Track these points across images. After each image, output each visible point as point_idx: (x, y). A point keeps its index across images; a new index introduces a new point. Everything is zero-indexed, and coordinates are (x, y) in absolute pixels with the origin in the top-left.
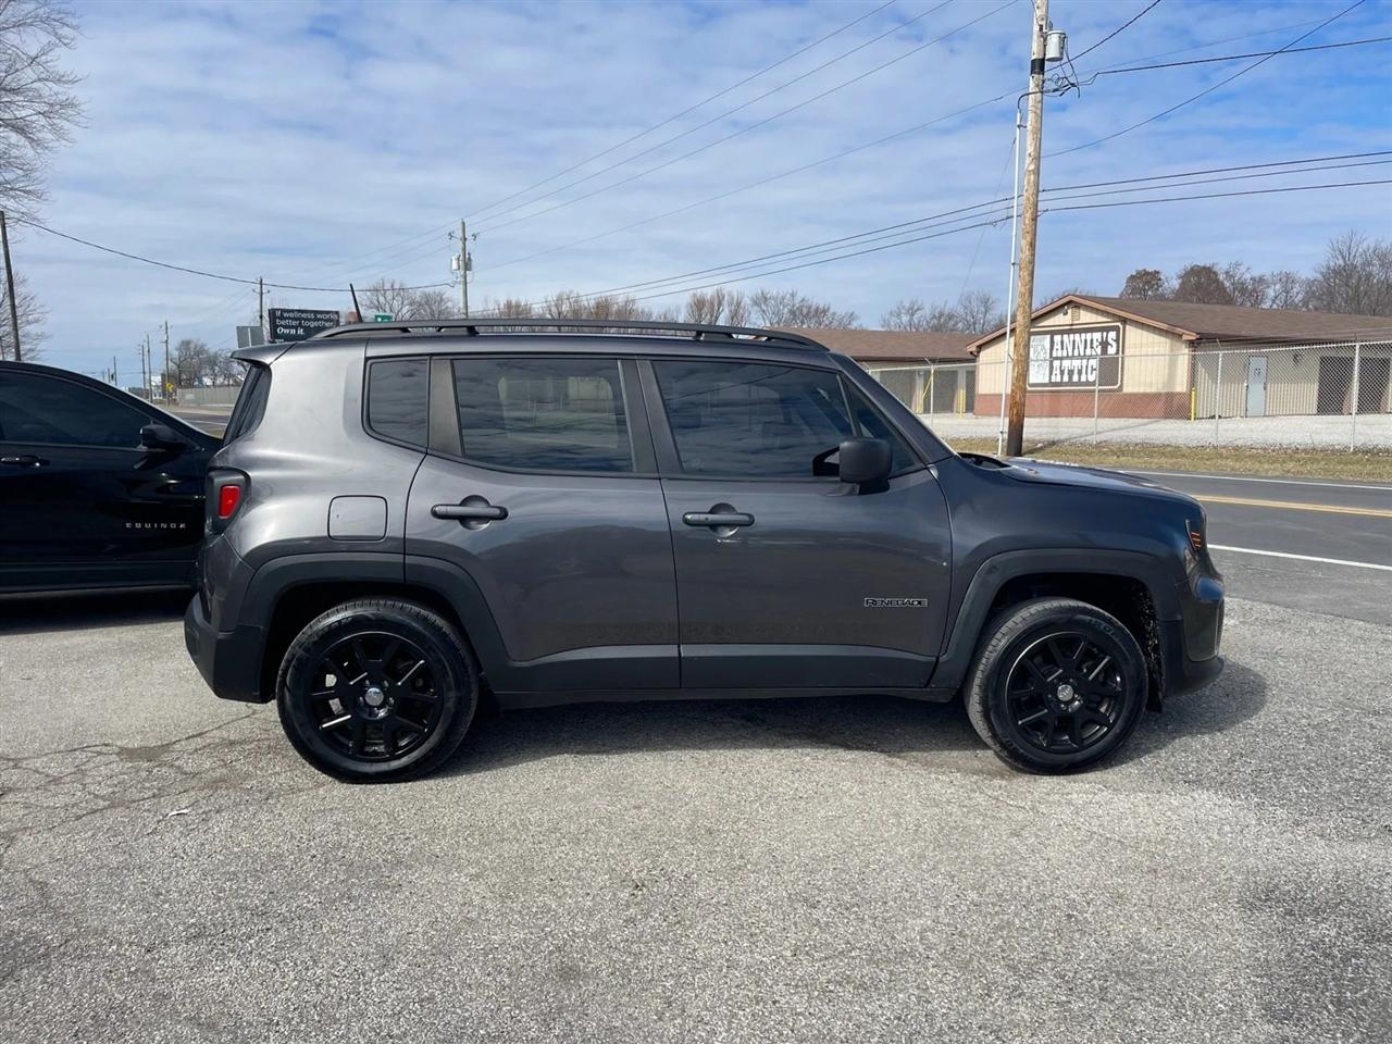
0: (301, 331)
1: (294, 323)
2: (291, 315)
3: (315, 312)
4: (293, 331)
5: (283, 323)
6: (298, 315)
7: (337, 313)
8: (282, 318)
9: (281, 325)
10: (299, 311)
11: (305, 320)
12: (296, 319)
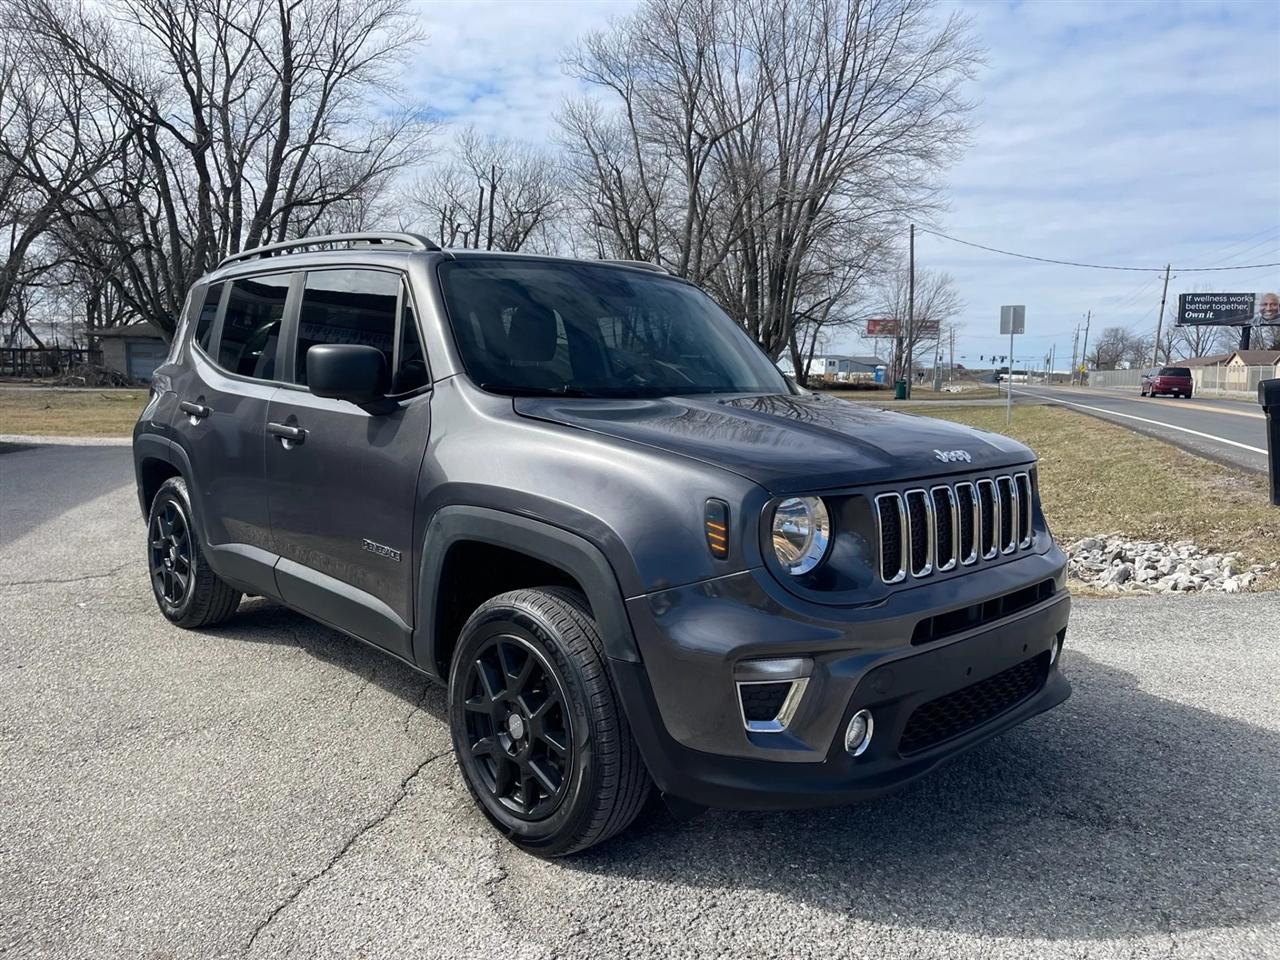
0: (1210, 315)
1: (1204, 307)
2: (1202, 299)
3: (1229, 295)
4: (1202, 315)
5: (1193, 307)
6: (1209, 299)
7: (1253, 295)
8: (1192, 302)
9: (1191, 310)
10: (1211, 295)
11: (1216, 303)
12: (1206, 303)
